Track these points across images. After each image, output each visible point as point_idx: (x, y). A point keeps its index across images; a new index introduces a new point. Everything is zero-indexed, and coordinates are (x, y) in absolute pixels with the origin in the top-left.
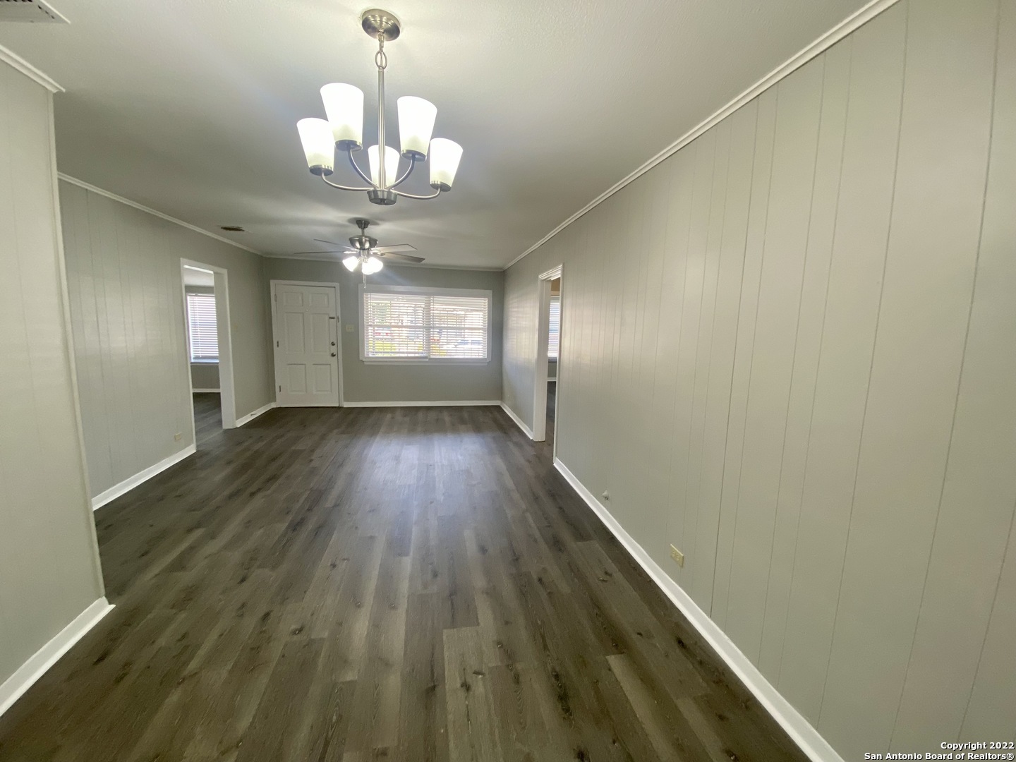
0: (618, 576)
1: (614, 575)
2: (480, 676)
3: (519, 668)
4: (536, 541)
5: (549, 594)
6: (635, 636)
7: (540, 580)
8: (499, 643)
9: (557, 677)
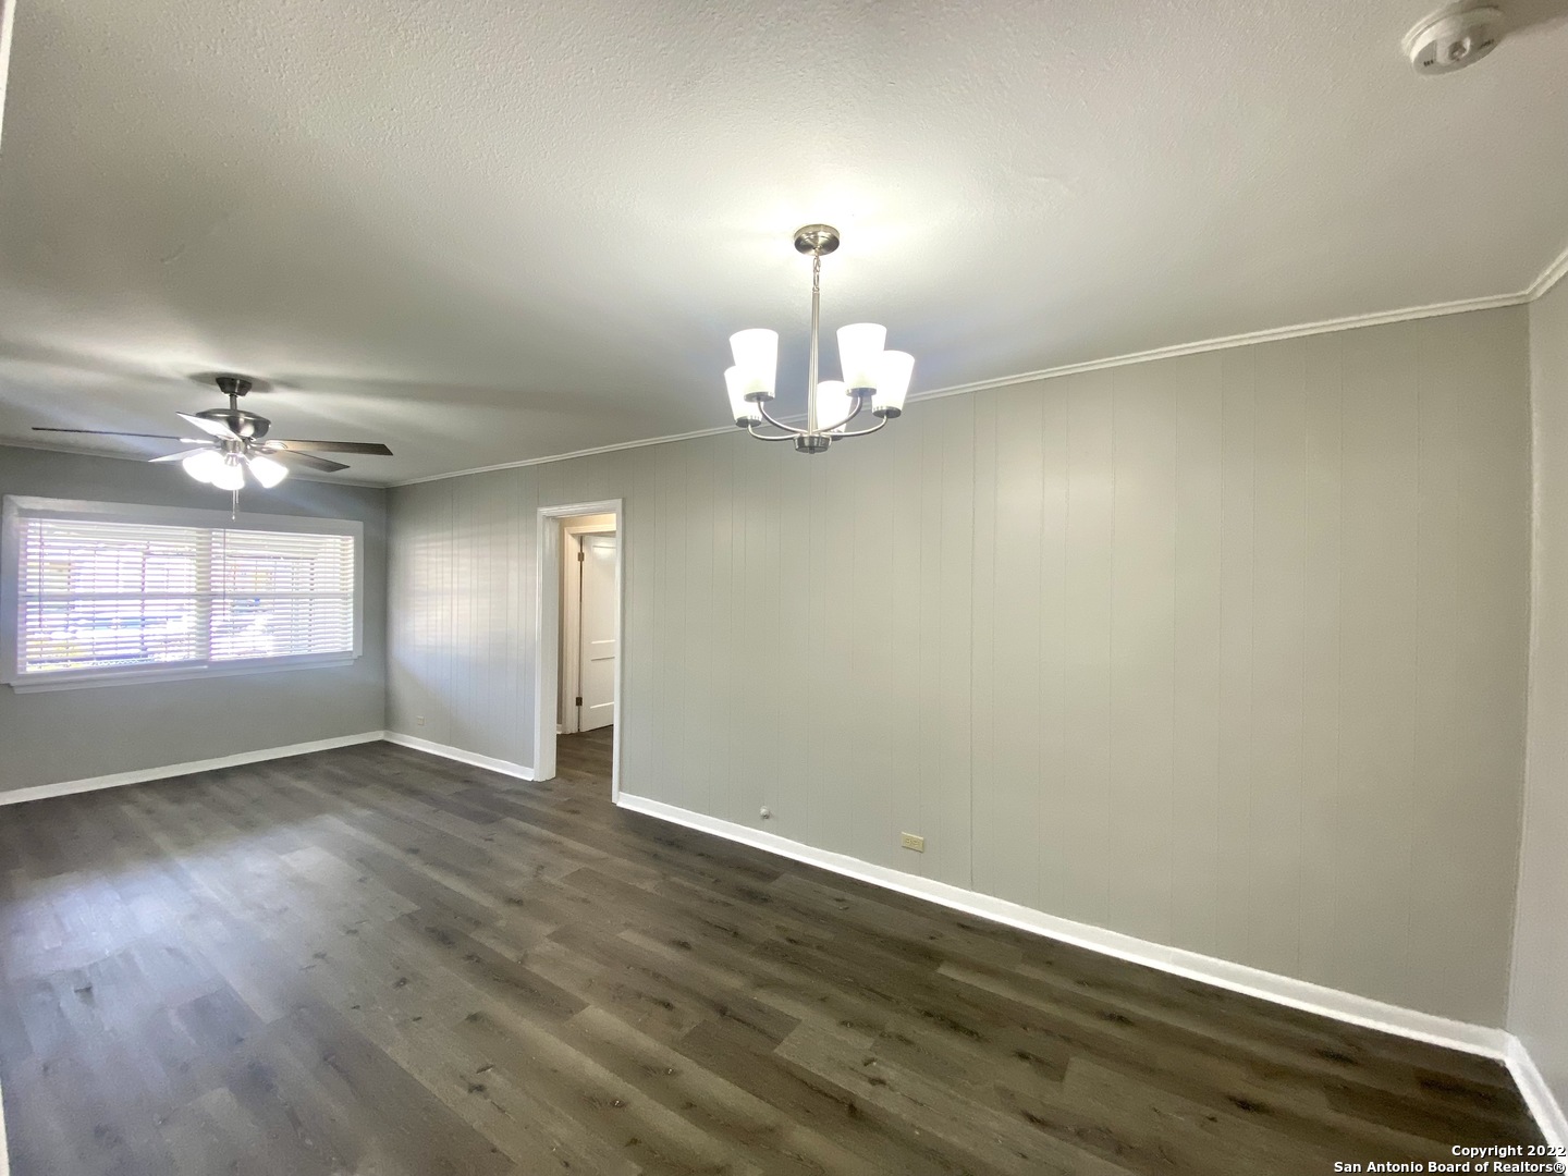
0: (849, 897)
1: (846, 898)
2: (875, 1064)
3: (892, 1030)
4: (726, 904)
5: (819, 948)
6: (931, 942)
7: (791, 941)
8: (844, 1023)
9: (928, 1014)
